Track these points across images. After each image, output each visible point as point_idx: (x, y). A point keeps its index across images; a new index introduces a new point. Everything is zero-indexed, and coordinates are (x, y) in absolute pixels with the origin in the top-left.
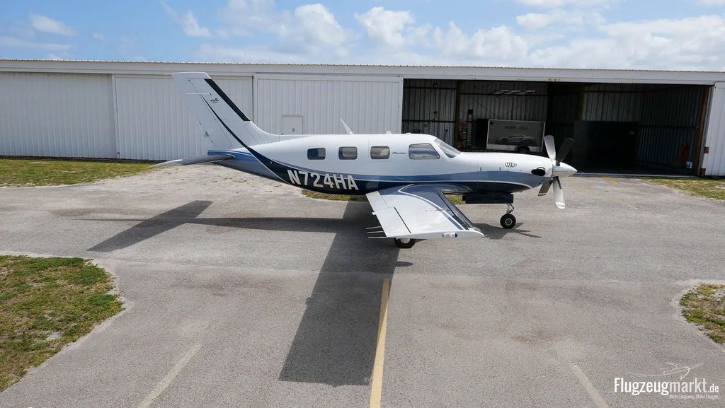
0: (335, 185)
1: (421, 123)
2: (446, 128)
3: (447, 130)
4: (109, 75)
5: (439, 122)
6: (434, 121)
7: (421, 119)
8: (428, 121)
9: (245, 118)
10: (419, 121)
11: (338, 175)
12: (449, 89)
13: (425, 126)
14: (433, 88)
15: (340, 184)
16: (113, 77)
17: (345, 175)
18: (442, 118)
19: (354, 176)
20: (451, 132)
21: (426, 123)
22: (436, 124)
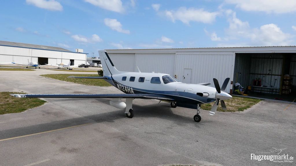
0: (127, 91)
1: (261, 75)
2: (276, 78)
3: (276, 80)
4: (135, 54)
5: (272, 75)
6: (269, 74)
7: (262, 73)
8: (266, 74)
9: (113, 65)
10: (261, 74)
11: (128, 87)
12: (278, 58)
13: (264, 77)
14: (269, 58)
15: (129, 91)
16: (136, 54)
17: (130, 88)
18: (273, 73)
19: (133, 88)
20: (279, 81)
21: (264, 75)
22: (270, 76)
